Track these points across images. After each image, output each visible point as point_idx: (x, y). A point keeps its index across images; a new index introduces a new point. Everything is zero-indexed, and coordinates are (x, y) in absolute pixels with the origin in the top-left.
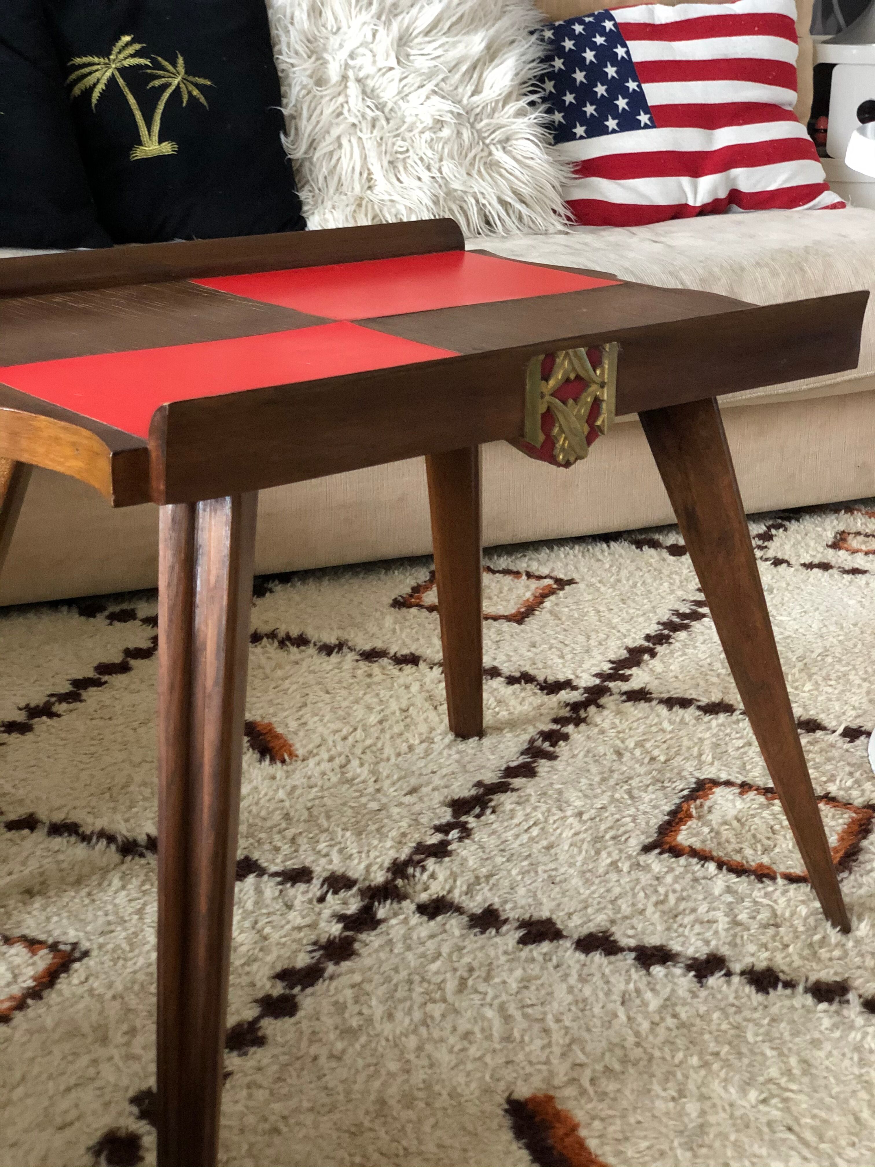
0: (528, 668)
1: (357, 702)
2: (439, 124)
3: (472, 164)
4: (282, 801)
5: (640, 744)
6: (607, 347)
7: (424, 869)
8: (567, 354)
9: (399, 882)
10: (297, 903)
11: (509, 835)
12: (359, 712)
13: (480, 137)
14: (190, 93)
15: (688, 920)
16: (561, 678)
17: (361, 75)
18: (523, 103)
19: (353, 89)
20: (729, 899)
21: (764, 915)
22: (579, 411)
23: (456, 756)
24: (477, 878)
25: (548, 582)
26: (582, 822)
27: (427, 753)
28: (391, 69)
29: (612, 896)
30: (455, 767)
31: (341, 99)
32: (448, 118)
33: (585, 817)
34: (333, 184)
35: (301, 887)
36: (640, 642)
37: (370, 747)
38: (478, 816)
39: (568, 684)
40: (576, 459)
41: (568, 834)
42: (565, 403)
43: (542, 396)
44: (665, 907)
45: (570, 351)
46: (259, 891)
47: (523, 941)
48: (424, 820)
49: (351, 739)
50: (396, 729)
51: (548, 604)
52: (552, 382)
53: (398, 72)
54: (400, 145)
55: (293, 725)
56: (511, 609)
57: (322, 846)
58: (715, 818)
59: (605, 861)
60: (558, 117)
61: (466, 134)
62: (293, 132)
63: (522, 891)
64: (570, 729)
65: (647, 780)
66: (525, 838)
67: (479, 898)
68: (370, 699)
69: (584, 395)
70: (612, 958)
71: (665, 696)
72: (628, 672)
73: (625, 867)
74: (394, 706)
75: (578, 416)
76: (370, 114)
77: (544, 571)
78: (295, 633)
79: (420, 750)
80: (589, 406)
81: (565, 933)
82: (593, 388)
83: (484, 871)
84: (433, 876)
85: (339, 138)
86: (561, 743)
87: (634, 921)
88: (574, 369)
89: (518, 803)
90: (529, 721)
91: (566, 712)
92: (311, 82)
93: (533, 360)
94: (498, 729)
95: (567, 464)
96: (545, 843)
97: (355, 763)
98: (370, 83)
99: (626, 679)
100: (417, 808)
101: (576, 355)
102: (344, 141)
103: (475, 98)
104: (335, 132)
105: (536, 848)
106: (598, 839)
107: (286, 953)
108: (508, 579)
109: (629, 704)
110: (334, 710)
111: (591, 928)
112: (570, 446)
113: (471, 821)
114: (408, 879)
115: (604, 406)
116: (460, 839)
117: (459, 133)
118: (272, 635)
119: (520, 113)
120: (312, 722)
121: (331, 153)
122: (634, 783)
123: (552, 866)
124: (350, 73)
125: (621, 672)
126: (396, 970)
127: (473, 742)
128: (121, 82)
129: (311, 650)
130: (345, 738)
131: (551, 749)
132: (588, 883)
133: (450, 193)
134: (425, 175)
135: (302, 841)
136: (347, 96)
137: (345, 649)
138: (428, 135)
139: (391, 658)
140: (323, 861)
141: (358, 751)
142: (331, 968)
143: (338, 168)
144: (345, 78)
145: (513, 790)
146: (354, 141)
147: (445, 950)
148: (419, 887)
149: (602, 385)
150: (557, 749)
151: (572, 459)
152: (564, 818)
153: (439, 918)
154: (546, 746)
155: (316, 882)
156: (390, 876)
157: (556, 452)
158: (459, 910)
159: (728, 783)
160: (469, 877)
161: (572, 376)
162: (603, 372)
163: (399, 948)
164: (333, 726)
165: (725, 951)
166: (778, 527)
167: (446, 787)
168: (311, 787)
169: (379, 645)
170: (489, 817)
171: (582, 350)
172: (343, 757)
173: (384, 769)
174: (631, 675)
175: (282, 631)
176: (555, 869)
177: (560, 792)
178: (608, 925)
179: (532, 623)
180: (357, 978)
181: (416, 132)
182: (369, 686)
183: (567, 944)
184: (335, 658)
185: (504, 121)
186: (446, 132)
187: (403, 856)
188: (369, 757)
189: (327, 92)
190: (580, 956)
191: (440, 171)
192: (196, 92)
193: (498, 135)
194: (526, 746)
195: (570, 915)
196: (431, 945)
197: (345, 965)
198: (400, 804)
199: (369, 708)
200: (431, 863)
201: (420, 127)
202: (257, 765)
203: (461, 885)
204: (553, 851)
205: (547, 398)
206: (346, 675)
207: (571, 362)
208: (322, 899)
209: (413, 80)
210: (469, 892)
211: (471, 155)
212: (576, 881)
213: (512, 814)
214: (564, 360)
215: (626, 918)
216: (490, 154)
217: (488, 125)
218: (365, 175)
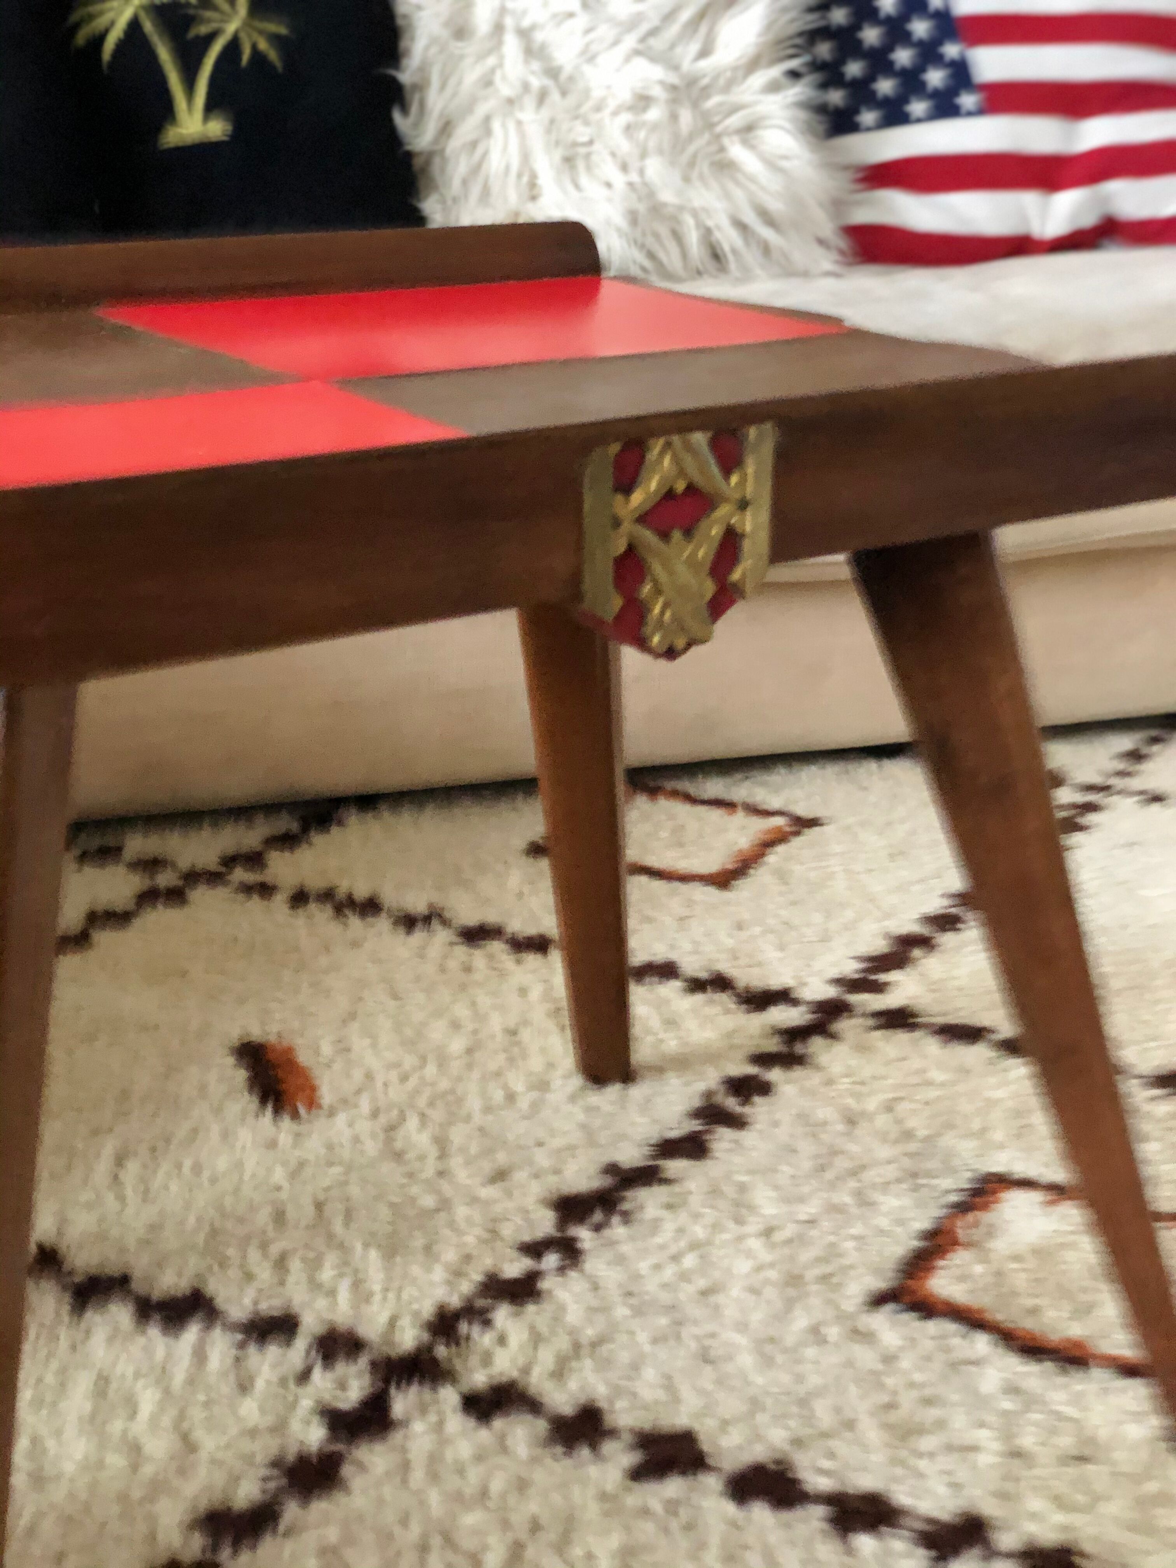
0: (726, 967)
1: (438, 1013)
2: (643, 101)
3: (692, 164)
4: (279, 1188)
5: (889, 1107)
6: (752, 432)
7: (487, 1323)
8: (668, 445)
9: (441, 1351)
10: (260, 1384)
11: (644, 1266)
12: (437, 1031)
13: (706, 122)
14: (254, 47)
15: (927, 1443)
16: (775, 983)
17: (526, 23)
18: (776, 71)
19: (511, 45)
20: (1007, 1404)
21: (1066, 1442)
22: (694, 553)
23: (581, 1117)
24: (577, 1347)
25: (779, 821)
26: (772, 1246)
27: (536, 1107)
28: (571, 15)
29: (802, 1390)
30: (576, 1137)
31: (491, 61)
32: (657, 92)
33: (778, 1237)
34: (475, 191)
35: (273, 1350)
36: (913, 928)
37: (444, 1094)
38: (598, 1228)
39: (783, 996)
40: (689, 645)
41: (743, 1266)
42: (665, 536)
43: (617, 523)
44: (893, 1417)
45: (676, 439)
46: (200, 1355)
47: (638, 1474)
48: (507, 1231)
49: (413, 1082)
50: (492, 1066)
51: (773, 858)
52: (637, 498)
53: (582, 20)
54: (582, 133)
55: (327, 1049)
56: (711, 864)
57: (327, 1274)
58: (1000, 1246)
59: (800, 1322)
60: (836, 97)
61: (686, 117)
62: (414, 109)
63: (649, 1374)
64: (775, 1075)
65: (890, 1172)
66: (669, 1272)
67: (573, 1384)
68: (462, 1011)
69: (703, 524)
70: (786, 1515)
71: (941, 1020)
72: (883, 977)
73: (833, 1332)
74: (496, 1024)
75: (691, 562)
76: (536, 83)
77: (775, 802)
78: (361, 892)
79: (523, 1103)
80: (716, 544)
81: (710, 1461)
82: (723, 511)
83: (590, 1332)
84: (502, 1340)
85: (487, 119)
86: (757, 1099)
87: (835, 1444)
88: (681, 472)
89: (670, 1207)
90: (710, 1057)
91: (773, 1045)
92: (445, 34)
93: (596, 454)
94: (659, 1069)
95: (671, 653)
96: (702, 1283)
97: (412, 1122)
98: (539, 37)
99: (878, 988)
100: (498, 1209)
101: (689, 447)
102: (496, 125)
103: (703, 64)
104: (481, 110)
105: (687, 1291)
106: (794, 1280)
107: (219, 1479)
108: (715, 815)
109: (878, 1034)
110: (398, 1028)
111: (758, 1454)
112: (675, 618)
113: (584, 1235)
114: (458, 1344)
115: (747, 545)
116: (561, 1270)
117: (674, 117)
118: (327, 896)
119: (773, 87)
120: (359, 1044)
121: (474, 144)
122: (871, 1175)
123: (709, 1327)
124: (509, 22)
125: (873, 977)
126: (404, 1521)
127: (613, 1090)
128: (148, 26)
129: (383, 924)
130: (404, 1078)
131: (738, 1109)
132: (767, 1361)
133: (657, 209)
134: (619, 180)
135: (295, 1265)
136: (501, 58)
137: (435, 923)
138: (625, 118)
139: (507, 942)
140: (321, 1303)
141: (422, 1102)
142: (291, 1511)
143: (484, 166)
144: (498, 29)
145: (667, 1181)
146: (511, 126)
147: (497, 1485)
148: (474, 1360)
149: (743, 505)
150: (747, 1110)
151: (680, 643)
152: (740, 1239)
153: (498, 1423)
154: (731, 1103)
155: (301, 1344)
156: (426, 1337)
157: (647, 630)
158: (533, 1406)
159: (1027, 1184)
160: (563, 1343)
161: (680, 486)
162: (743, 481)
163: (418, 1476)
164: (389, 1056)
165: (988, 1508)
166: (1155, 740)
167: (557, 1172)
168: (330, 1164)
169: (491, 917)
170: (617, 1230)
171: (700, 438)
172: (395, 1113)
173: (457, 1135)
174: (886, 984)
175: (344, 886)
176: (713, 1335)
177: (742, 1188)
178: (787, 1447)
179: (743, 889)
180: (332, 1534)
181: (607, 112)
182: (463, 987)
183: (712, 1483)
184: (419, 936)
185: (747, 98)
186: (654, 114)
187: (455, 1301)
188: (437, 1115)
189: (470, 48)
190: (730, 1508)
191: (642, 172)
192: (263, 45)
193: (735, 121)
194: (697, 1103)
195: (725, 1424)
196: (474, 1475)
197: (320, 1507)
198: (474, 1200)
199: (456, 1026)
200: (502, 1314)
201: (612, 104)
202: (250, 1119)
203: (546, 1358)
204: (713, 1299)
205: (627, 526)
206: (429, 969)
207: (676, 460)
208: (304, 1376)
209: (605, 32)
210: (559, 1374)
211: (692, 149)
212: (746, 1360)
213: (656, 1225)
214: (662, 454)
215: (825, 1435)
216: (722, 149)
217: (720, 104)
218: (525, 179)
